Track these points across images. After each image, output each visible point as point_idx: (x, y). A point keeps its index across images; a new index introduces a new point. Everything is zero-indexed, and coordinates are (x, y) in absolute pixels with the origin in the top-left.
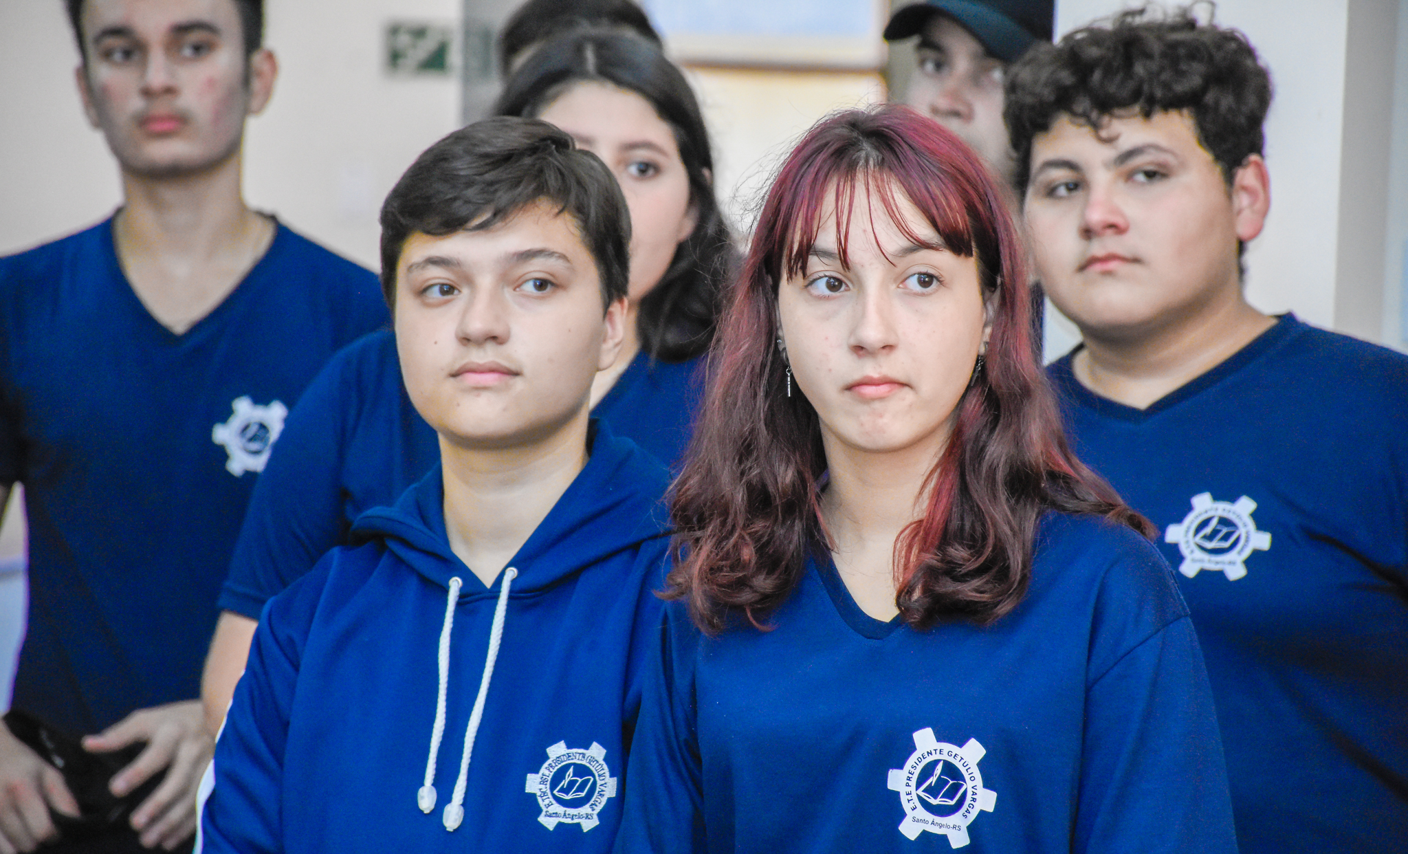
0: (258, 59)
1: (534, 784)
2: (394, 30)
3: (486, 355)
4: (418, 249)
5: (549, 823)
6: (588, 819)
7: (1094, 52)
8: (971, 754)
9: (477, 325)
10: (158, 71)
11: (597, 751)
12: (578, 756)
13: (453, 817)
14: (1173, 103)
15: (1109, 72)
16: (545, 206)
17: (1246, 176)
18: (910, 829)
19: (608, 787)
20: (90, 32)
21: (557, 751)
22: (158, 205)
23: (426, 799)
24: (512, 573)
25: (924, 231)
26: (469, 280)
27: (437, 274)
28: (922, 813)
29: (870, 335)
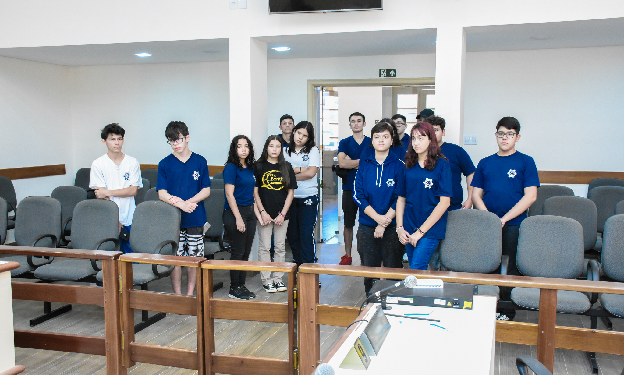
0: (364, 123)
1: (387, 183)
2: (376, 121)
3: (382, 143)
4: (375, 134)
5: (389, 186)
6: (392, 186)
7: (432, 119)
8: (431, 180)
9: (381, 141)
10: (356, 123)
11: (392, 179)
12: (391, 180)
13: (380, 186)
14: (438, 124)
15: (434, 121)
16: (387, 130)
17: (444, 131)
18: (426, 187)
19: (394, 183)
20: (351, 120)
21: (389, 179)
22: (356, 135)
23: (377, 184)
24: (383, 164)
25: (420, 134)
26: (380, 137)
27: (377, 136)
28: (427, 185)
29: (416, 144)
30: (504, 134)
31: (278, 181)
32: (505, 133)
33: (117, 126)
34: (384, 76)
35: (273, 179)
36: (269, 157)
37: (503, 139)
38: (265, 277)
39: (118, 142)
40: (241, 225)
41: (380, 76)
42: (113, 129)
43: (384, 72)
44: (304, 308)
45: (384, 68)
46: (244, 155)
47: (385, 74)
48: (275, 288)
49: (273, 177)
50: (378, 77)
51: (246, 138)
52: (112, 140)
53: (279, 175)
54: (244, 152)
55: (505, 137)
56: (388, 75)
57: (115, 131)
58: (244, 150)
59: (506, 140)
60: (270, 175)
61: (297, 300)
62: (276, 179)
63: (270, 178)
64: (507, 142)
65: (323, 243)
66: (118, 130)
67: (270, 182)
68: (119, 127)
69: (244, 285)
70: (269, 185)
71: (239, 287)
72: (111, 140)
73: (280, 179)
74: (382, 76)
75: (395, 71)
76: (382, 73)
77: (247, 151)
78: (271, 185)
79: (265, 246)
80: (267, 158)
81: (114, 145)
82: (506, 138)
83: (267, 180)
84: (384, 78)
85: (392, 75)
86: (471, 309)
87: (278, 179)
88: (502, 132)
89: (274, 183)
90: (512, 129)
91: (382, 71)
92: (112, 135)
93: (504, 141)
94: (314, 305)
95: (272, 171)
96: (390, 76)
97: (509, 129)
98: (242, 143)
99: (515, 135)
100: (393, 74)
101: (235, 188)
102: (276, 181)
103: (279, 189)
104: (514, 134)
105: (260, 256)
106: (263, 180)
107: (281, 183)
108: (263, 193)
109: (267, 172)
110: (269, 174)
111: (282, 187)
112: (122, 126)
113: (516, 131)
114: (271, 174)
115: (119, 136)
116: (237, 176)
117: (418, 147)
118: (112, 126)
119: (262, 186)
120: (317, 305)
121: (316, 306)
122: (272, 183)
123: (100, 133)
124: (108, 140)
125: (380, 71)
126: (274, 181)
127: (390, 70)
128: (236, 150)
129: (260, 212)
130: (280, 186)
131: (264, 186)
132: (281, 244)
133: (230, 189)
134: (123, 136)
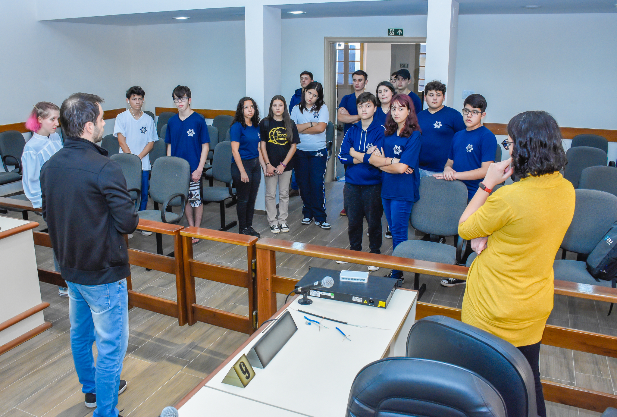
3: (365, 112)
10: (357, 82)
12: (370, 144)
22: (358, 92)
24: (367, 130)
26: (363, 106)
28: (396, 152)
29: (396, 114)
30: (469, 112)
31: (283, 137)
32: (471, 111)
33: (139, 88)
34: (392, 35)
35: (278, 135)
36: (275, 116)
37: (468, 117)
38: (270, 219)
39: (139, 101)
40: (244, 177)
41: (389, 35)
42: (135, 91)
43: (392, 31)
44: (261, 278)
45: (393, 27)
46: (250, 115)
47: (393, 33)
48: (279, 229)
49: (278, 133)
50: (387, 36)
51: (251, 99)
52: (135, 99)
53: (283, 132)
54: (250, 113)
55: (469, 115)
56: (396, 34)
57: (137, 92)
58: (250, 111)
59: (471, 117)
60: (276, 132)
61: (255, 271)
62: (282, 135)
63: (276, 134)
64: (471, 119)
65: (336, 181)
66: (139, 92)
67: (276, 138)
68: (140, 89)
69: (251, 226)
70: (275, 140)
71: (246, 228)
72: (133, 99)
73: (285, 135)
74: (390, 34)
75: (402, 30)
76: (390, 32)
77: (253, 111)
78: (277, 141)
79: (271, 193)
80: (273, 116)
81: (135, 104)
82: (471, 116)
83: (273, 136)
84: (392, 36)
85: (399, 34)
86: (385, 308)
87: (283, 135)
88: (467, 109)
89: (279, 139)
90: (477, 107)
91: (391, 30)
92: (134, 96)
93: (469, 119)
94: (269, 276)
95: (278, 128)
96: (398, 35)
97: (474, 107)
98: (248, 103)
99: (479, 114)
100: (401, 33)
101: (241, 145)
102: (281, 137)
103: (284, 144)
104: (478, 112)
105: (267, 201)
106: (270, 136)
107: (285, 139)
108: (269, 147)
109: (273, 129)
110: (275, 130)
111: (287, 142)
112: (143, 89)
113: (481, 110)
114: (277, 130)
115: (140, 97)
116: (242, 135)
117: (398, 117)
118: (134, 88)
119: (269, 141)
120: (274, 276)
121: (271, 277)
122: (277, 139)
123: (125, 93)
124: (131, 99)
125: (389, 30)
126: (279, 137)
127: (398, 30)
128: (243, 111)
129: (266, 165)
130: (285, 141)
131: (271, 141)
132: (285, 191)
133: (235, 146)
134: (143, 97)
